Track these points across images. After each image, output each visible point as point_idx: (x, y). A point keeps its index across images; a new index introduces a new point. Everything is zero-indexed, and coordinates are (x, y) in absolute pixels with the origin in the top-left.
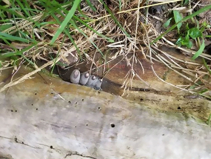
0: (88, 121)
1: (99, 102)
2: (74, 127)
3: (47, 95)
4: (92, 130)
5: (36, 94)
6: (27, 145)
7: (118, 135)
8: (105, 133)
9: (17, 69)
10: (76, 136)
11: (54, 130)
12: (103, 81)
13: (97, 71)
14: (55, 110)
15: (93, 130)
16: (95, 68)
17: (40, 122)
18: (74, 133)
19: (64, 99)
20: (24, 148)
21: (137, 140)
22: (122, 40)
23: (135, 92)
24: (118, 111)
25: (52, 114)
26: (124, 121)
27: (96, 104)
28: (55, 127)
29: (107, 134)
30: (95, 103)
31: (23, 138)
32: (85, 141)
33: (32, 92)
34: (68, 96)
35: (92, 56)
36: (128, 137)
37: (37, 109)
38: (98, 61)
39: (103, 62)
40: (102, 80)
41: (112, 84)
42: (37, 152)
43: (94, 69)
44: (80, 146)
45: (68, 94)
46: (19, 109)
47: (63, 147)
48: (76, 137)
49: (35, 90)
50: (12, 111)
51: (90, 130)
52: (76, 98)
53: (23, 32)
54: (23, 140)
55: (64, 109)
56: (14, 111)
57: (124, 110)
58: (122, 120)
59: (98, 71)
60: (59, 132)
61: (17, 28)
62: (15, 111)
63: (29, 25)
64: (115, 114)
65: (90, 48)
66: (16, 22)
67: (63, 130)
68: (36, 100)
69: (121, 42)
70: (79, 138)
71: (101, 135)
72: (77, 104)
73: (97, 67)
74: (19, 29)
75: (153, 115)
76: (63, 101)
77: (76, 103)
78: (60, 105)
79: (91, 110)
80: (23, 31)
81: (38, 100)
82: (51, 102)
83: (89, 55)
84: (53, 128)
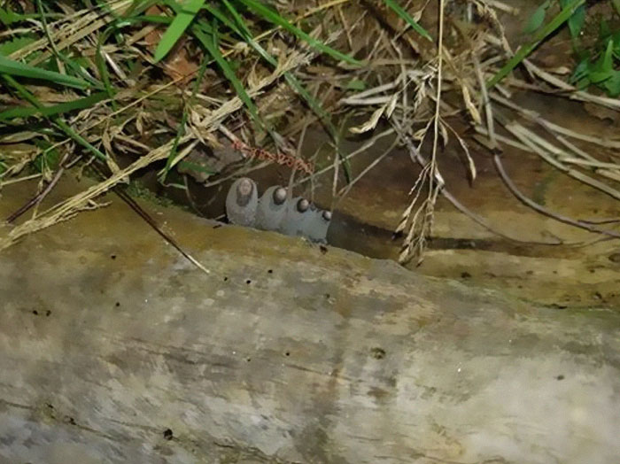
0: (290, 340)
1: (326, 278)
2: (245, 360)
3: (151, 261)
4: (305, 369)
5: (114, 257)
6: (87, 429)
7: (399, 385)
8: (354, 378)
9: (53, 178)
10: (254, 391)
11: (175, 374)
12: (333, 216)
13: (313, 188)
14: (177, 305)
15: (308, 370)
16: (307, 179)
17: (127, 348)
18: (244, 383)
19: (208, 271)
20: (76, 440)
21: (466, 400)
22: (392, 79)
23: (441, 252)
24: (393, 306)
25: (167, 319)
26: (418, 337)
27: (314, 283)
28: (180, 363)
29: (360, 381)
30: (311, 280)
31: (71, 405)
32: (283, 410)
33: (101, 251)
34: (221, 260)
35: (293, 140)
36: (434, 389)
37: (118, 305)
38: (313, 154)
39: (329, 158)
40: (329, 214)
41: (363, 230)
42: (121, 454)
43: (303, 183)
44: (265, 428)
45: (222, 254)
46: (59, 306)
47: (206, 433)
48: (251, 396)
49: (110, 243)
50: (35, 313)
51: (300, 368)
52: (247, 266)
53: (71, 58)
54: (73, 411)
55: (209, 302)
56: (41, 313)
57: (411, 300)
58: (409, 335)
59: (317, 189)
60: (194, 380)
61: (50, 45)
62: (45, 313)
63: (89, 35)
64: (382, 315)
65: (288, 112)
66: (48, 26)
67: (206, 372)
68: (115, 275)
69: (390, 86)
70: (261, 400)
71: (339, 384)
72: (251, 284)
73: (313, 176)
74: (58, 48)
75: (517, 316)
76: (205, 278)
77: (249, 282)
78: (192, 290)
79: (299, 303)
80: (71, 55)
81: (122, 275)
82: (164, 283)
83: (284, 136)
84: (172, 367)
